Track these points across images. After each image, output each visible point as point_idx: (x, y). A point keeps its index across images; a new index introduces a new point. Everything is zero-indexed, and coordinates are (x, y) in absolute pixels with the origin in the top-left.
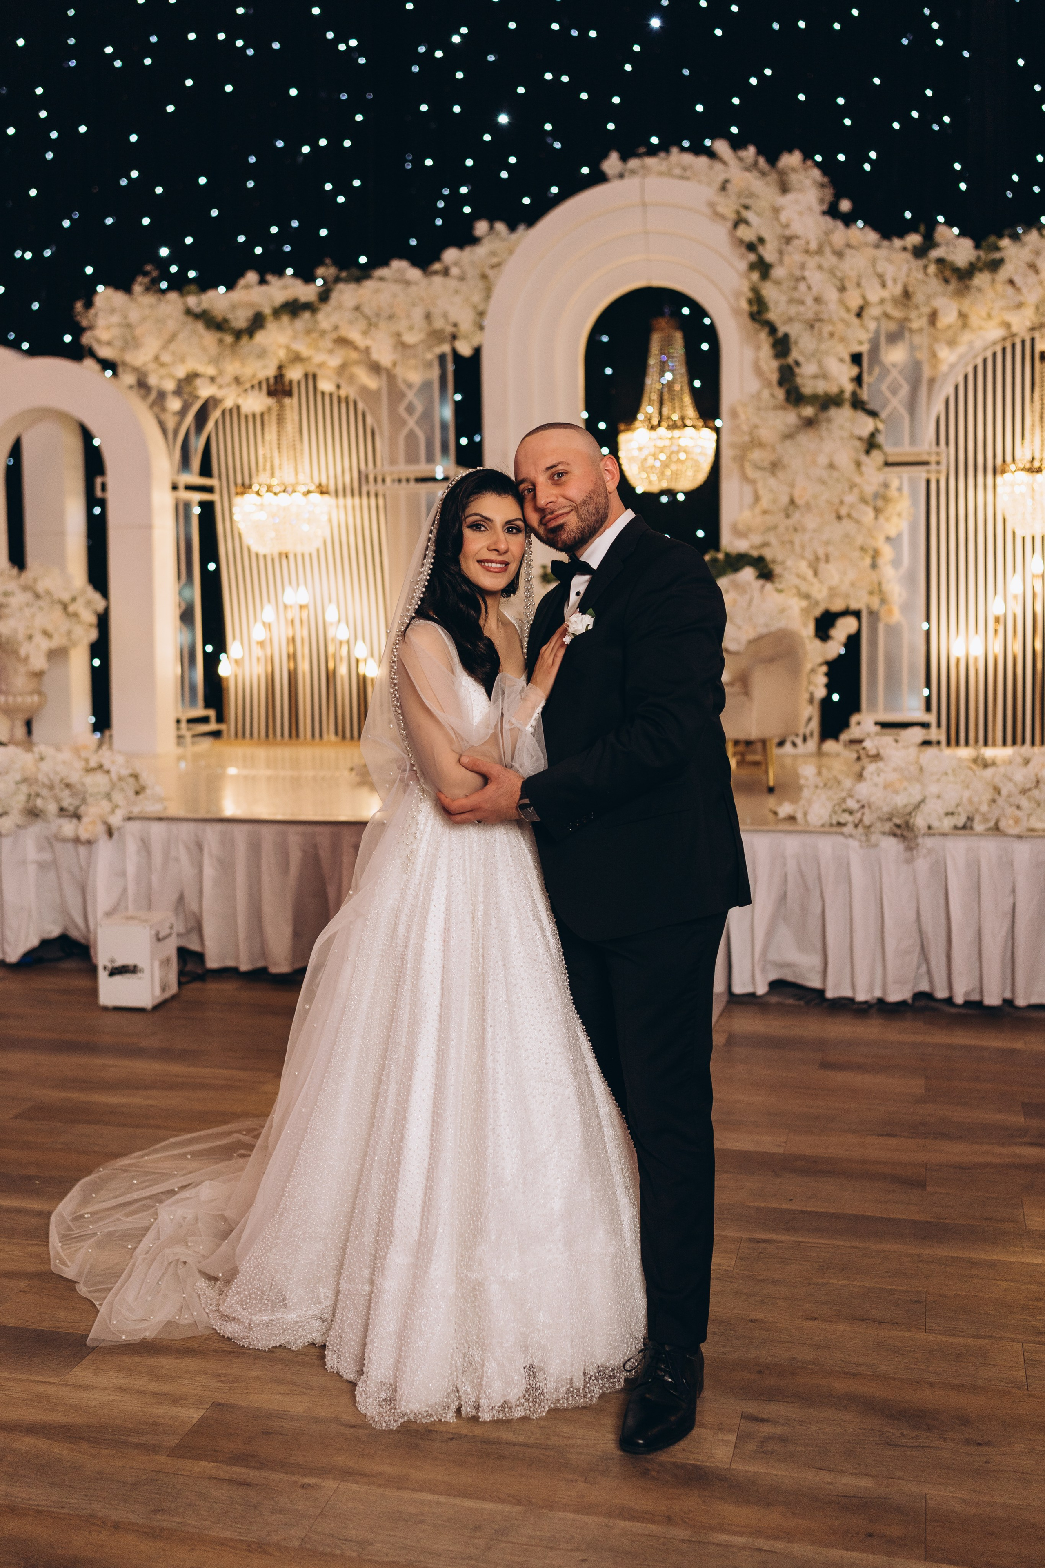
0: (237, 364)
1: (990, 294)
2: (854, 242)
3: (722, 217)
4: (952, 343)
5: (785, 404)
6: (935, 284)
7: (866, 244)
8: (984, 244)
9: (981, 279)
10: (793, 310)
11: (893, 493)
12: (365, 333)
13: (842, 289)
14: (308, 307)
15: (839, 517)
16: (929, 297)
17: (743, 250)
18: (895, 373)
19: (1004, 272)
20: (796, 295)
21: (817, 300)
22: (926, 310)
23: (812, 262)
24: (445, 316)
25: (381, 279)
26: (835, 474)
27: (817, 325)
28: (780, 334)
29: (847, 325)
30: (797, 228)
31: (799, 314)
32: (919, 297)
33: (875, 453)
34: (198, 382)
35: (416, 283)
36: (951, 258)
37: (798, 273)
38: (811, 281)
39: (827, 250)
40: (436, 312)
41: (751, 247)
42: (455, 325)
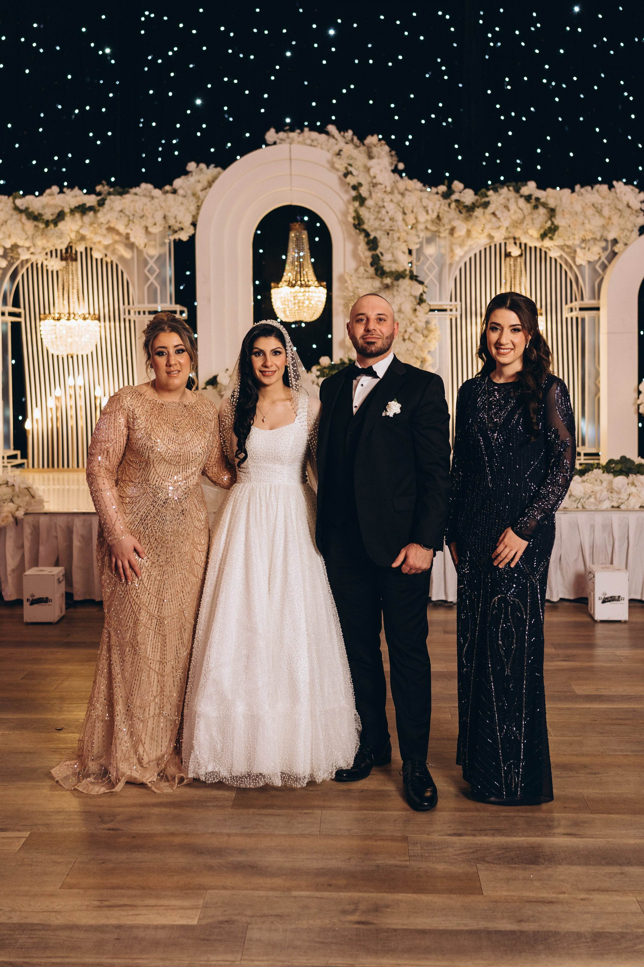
0: (44, 241)
1: (483, 221)
2: (409, 188)
3: (337, 170)
4: (461, 245)
5: (374, 276)
6: (453, 213)
7: (417, 190)
8: (479, 193)
9: (478, 212)
10: (377, 224)
11: (432, 326)
12: (127, 226)
13: (404, 213)
14: (91, 208)
15: (404, 340)
16: (450, 221)
17: (350, 189)
18: (431, 260)
19: (491, 208)
20: (380, 216)
21: (392, 219)
22: (449, 227)
23: (387, 198)
24: (175, 218)
25: (136, 194)
26: (402, 316)
27: (391, 233)
28: (372, 237)
29: (408, 234)
30: (379, 179)
31: (380, 225)
32: (445, 220)
33: (423, 305)
34: (20, 250)
35: (157, 198)
36: (462, 200)
37: (380, 204)
38: (388, 209)
39: (396, 192)
40: (170, 215)
41: (355, 188)
42: (180, 223)
